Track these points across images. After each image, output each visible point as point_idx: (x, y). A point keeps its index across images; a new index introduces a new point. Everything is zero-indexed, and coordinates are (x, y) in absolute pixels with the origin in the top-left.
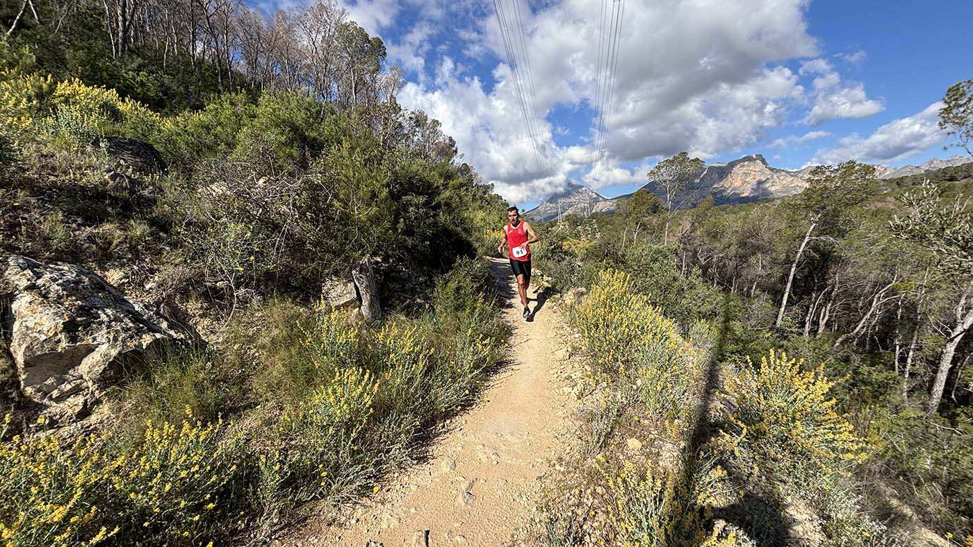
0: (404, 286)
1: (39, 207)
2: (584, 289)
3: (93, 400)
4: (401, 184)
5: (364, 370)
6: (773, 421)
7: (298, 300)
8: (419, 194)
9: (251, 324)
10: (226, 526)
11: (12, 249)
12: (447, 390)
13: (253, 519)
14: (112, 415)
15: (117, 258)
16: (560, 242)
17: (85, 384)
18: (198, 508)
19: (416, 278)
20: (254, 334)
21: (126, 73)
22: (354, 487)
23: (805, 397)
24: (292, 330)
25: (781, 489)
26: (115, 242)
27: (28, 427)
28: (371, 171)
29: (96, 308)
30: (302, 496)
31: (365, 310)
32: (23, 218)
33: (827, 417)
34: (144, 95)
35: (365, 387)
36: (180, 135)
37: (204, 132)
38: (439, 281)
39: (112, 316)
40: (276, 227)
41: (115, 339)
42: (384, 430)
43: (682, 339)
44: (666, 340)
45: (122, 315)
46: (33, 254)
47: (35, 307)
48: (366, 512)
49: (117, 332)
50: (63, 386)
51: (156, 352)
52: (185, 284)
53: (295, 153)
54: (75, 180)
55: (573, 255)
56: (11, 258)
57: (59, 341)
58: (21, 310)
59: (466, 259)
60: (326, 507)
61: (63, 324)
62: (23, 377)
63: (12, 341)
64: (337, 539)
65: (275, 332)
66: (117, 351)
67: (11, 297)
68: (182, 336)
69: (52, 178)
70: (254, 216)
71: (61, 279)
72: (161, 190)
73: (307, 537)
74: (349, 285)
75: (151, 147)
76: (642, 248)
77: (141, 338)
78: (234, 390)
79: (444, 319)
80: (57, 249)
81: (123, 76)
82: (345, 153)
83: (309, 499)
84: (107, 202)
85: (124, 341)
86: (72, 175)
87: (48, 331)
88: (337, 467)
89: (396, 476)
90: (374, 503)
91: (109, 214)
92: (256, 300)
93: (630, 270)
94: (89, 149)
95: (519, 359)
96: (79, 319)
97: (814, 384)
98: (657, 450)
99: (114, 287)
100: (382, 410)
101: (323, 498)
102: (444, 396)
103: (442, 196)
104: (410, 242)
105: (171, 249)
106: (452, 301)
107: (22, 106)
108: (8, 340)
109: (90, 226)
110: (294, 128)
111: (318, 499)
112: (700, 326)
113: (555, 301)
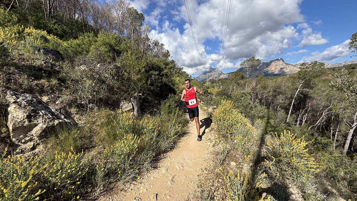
0: (150, 104)
1: (18, 73)
2: (216, 107)
3: (37, 144)
4: (149, 67)
5: (135, 135)
6: (285, 156)
7: (111, 109)
8: (156, 71)
9: (94, 117)
10: (84, 190)
11: (8, 88)
12: (165, 142)
13: (94, 188)
14: (43, 149)
15: (46, 92)
16: (207, 89)
17: (34, 137)
18: (74, 184)
19: (154, 101)
20: (95, 121)
21: (50, 25)
22: (130, 177)
23: (297, 148)
24: (109, 119)
25: (287, 182)
26: (45, 86)
27: (13, 153)
28: (138, 62)
29: (38, 110)
30: (111, 180)
31: (135, 113)
32: (12, 77)
33: (305, 155)
34: (56, 33)
35: (135, 141)
36: (69, 48)
37: (78, 47)
38: (162, 102)
39: (44, 113)
40: (104, 82)
41: (45, 122)
42: (142, 157)
43: (251, 126)
44: (246, 126)
45: (48, 113)
46: (16, 90)
47: (17, 109)
48: (135, 187)
49: (46, 119)
50: (26, 138)
51: (60, 127)
52: (70, 102)
53: (111, 55)
54: (31, 64)
55: (212, 94)
56: (8, 92)
57: (25, 122)
58: (11, 110)
59: (173, 95)
60: (120, 184)
61: (26, 116)
62: (12, 135)
63: (8, 122)
64: (124, 196)
65: (103, 120)
66: (46, 126)
67: (8, 106)
68: (69, 121)
69: (23, 63)
70: (96, 78)
71: (26, 99)
72: (62, 68)
73: (113, 195)
74: (130, 103)
75: (59, 52)
76: (237, 92)
77: (54, 121)
78: (88, 141)
79: (164, 116)
80: (25, 89)
81: (49, 26)
82: (129, 55)
83: (114, 181)
84: (43, 72)
85: (48, 122)
86: (30, 62)
87: (21, 118)
88: (124, 170)
89: (146, 173)
90: (138, 183)
91: (43, 76)
92: (96, 108)
93: (233, 100)
94: (37, 52)
95: (192, 132)
96: (32, 114)
97: (300, 143)
98: (242, 166)
99: (45, 103)
100: (141, 149)
101: (119, 181)
102: (164, 145)
103: (164, 72)
104: (152, 88)
105: (66, 89)
106: (167, 110)
107: (13, 36)
108: (7, 121)
109: (36, 80)
110: (111, 46)
111: (117, 181)
112: (259, 121)
113: (205, 111)
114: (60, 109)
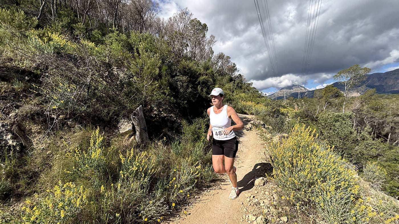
31: (137, 138)
76: (328, 114)
113: (266, 141)
114: (12, 125)
